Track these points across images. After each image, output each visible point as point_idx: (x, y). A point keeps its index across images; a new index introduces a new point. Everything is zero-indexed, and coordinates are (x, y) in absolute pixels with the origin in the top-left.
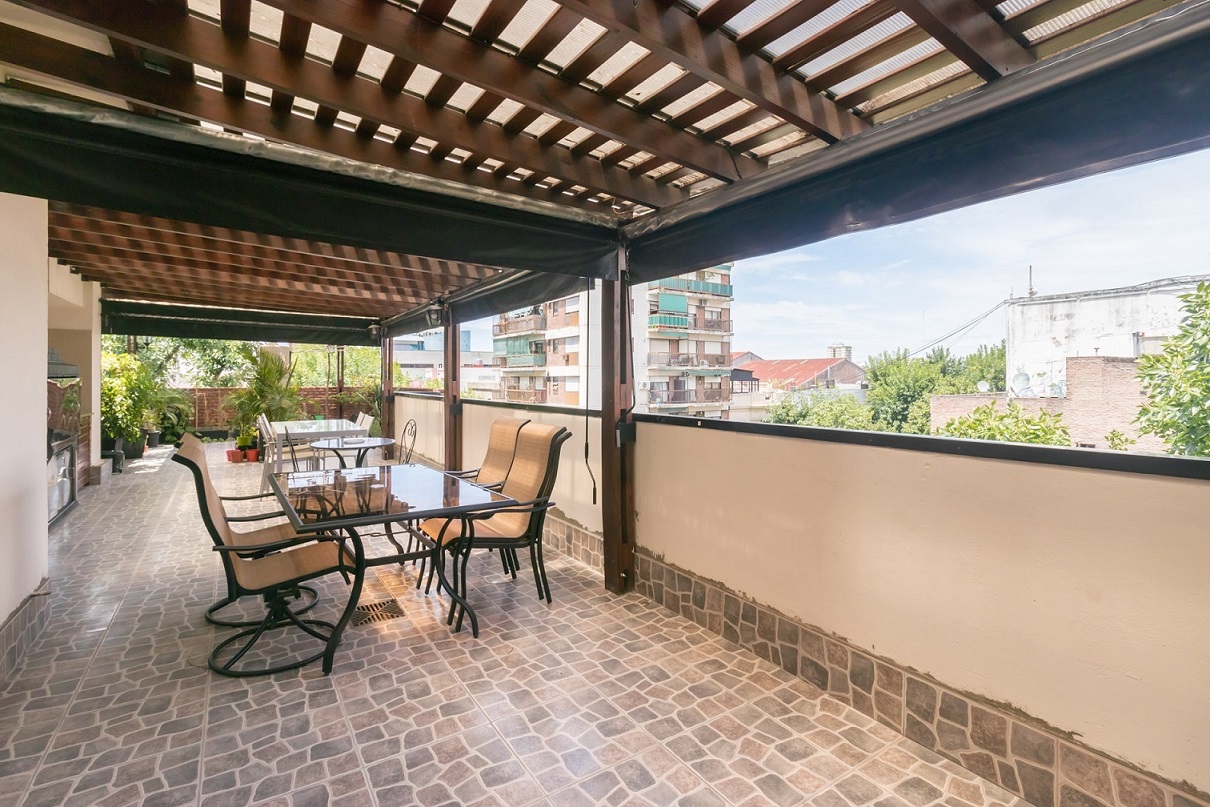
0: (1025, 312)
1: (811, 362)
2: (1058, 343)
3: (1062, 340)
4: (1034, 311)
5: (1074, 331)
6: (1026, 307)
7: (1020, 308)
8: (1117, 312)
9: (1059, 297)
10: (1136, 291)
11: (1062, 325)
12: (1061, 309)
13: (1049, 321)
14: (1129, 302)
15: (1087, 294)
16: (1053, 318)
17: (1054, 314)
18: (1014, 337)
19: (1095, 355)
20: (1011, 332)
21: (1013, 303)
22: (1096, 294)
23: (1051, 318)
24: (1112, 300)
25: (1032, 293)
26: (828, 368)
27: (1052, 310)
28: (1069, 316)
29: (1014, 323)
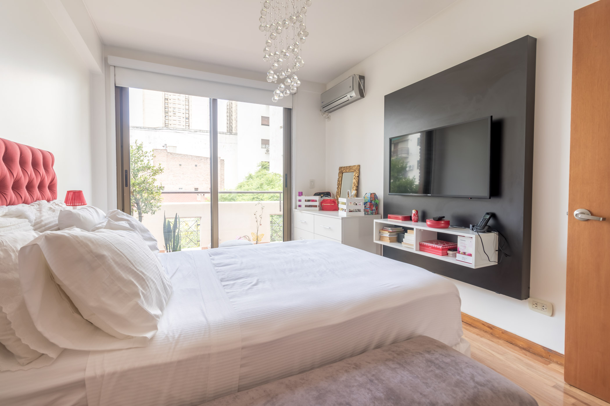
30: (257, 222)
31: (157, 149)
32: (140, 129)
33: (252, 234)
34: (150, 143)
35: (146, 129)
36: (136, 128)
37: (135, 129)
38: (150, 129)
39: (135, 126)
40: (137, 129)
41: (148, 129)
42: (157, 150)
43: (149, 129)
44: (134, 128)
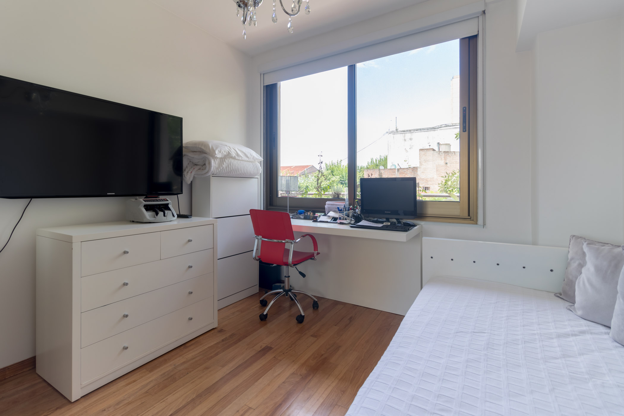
0: (395, 137)
1: (296, 167)
4: (398, 136)
5: (413, 146)
6: (395, 135)
7: (393, 135)
8: (428, 138)
9: (407, 131)
10: (434, 129)
11: (408, 143)
12: (408, 135)
14: (432, 133)
15: (417, 130)
16: (405, 140)
18: (390, 148)
19: (429, 148)
20: (389, 146)
21: (390, 133)
22: (420, 130)
23: (404, 140)
24: (426, 132)
25: (397, 130)
26: (306, 169)
27: (404, 137)
28: (411, 139)
29: (390, 142)
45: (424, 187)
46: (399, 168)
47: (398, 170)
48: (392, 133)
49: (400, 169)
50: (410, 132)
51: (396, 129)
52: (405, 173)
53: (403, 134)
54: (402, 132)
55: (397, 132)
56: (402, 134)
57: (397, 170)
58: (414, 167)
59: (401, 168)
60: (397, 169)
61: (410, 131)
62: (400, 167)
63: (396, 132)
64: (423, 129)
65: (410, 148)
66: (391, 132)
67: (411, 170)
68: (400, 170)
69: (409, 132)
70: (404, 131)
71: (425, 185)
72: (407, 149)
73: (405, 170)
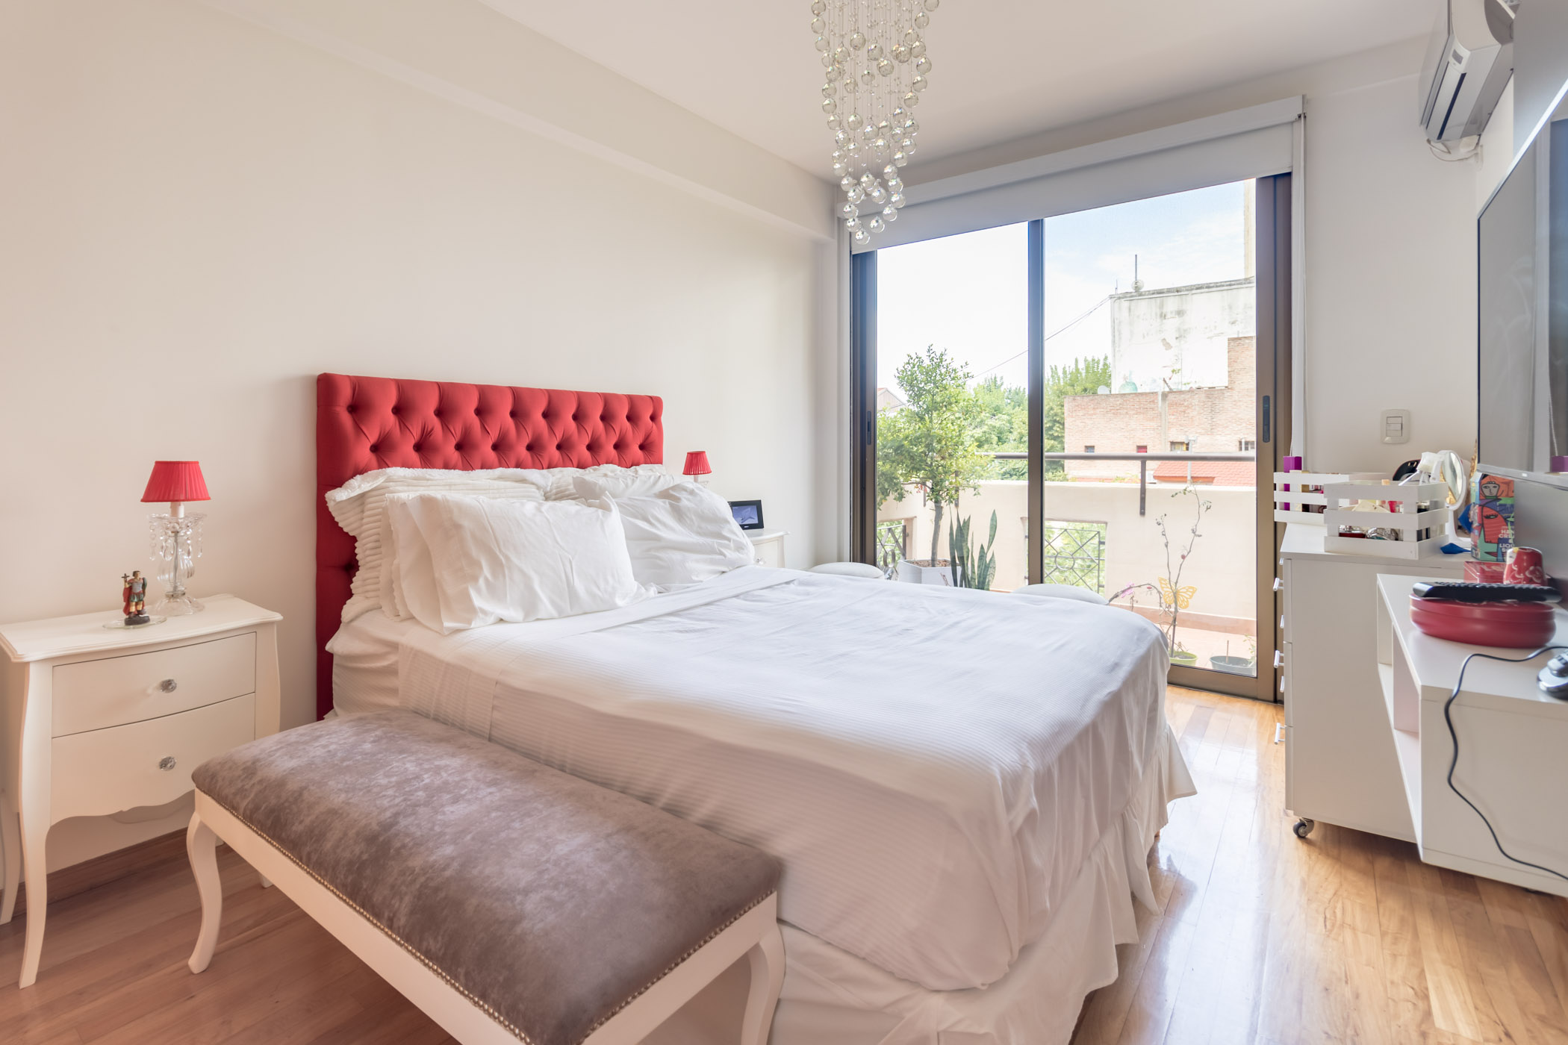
0: (1132, 308)
2: (1167, 346)
3: (1172, 342)
4: (1143, 306)
5: (1185, 331)
6: (1133, 303)
7: (1128, 303)
8: (1230, 307)
9: (1169, 291)
11: (1172, 324)
12: (1171, 304)
13: (1159, 320)
15: (1199, 287)
16: (1163, 316)
17: (1164, 311)
18: (1120, 338)
20: (1117, 334)
21: (1119, 298)
22: (1208, 287)
23: (1161, 316)
25: (1137, 289)
27: (1162, 306)
28: (1180, 313)
29: (1120, 322)
30: (1167, 546)
31: (1240, 339)
32: (1207, 290)
33: (1161, 583)
34: (1233, 323)
35: (1223, 286)
36: (1197, 289)
37: (1194, 292)
38: (1234, 285)
39: (1194, 286)
40: (1199, 291)
41: (1227, 285)
42: (1240, 341)
43: (1230, 285)
44: (1192, 290)
45: (1243, 441)
46: (1167, 390)
47: (1165, 395)
48: (1126, 297)
49: (1169, 392)
50: (1179, 293)
51: (1136, 287)
52: (1186, 404)
53: (1158, 300)
54: (1153, 294)
55: (1141, 295)
56: (1153, 300)
57: (1160, 398)
58: (1211, 386)
59: (1171, 391)
60: (1160, 394)
61: (1178, 291)
62: (1170, 389)
63: (1135, 296)
64: (1217, 285)
65: (1177, 338)
66: (1121, 296)
67: (1203, 395)
68: (1171, 397)
69: (1176, 294)
70: (1160, 292)
71: (1246, 436)
72: (1167, 341)
73: (1187, 396)
